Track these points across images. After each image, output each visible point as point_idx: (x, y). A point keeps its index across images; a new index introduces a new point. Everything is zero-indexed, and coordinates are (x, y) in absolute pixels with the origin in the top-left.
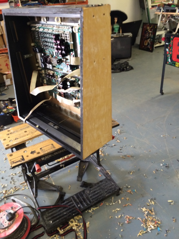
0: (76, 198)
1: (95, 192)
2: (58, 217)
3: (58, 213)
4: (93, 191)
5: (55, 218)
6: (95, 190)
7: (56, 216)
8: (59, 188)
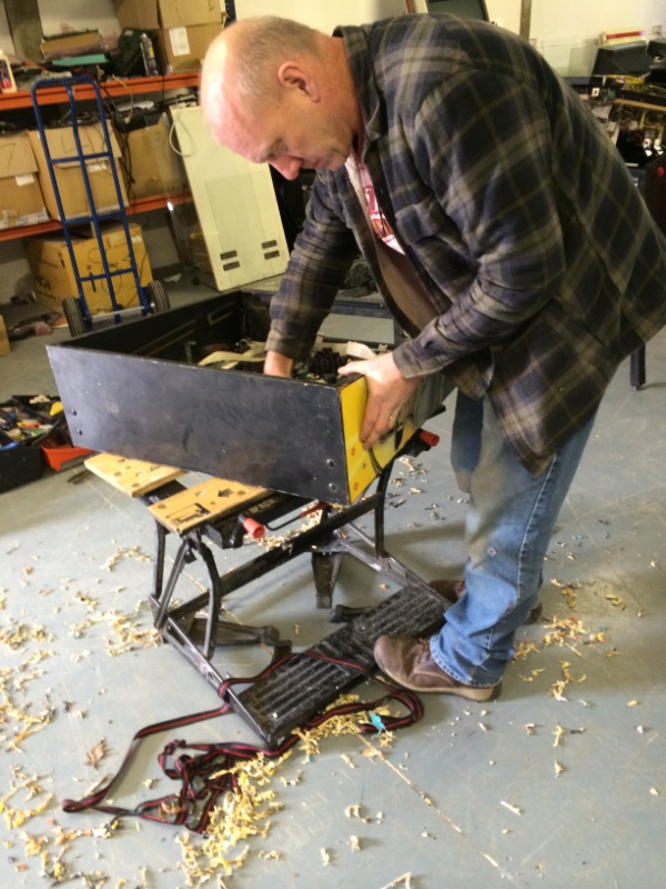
0: (329, 647)
1: (383, 625)
2: (292, 700)
3: (288, 693)
4: (378, 623)
5: (283, 707)
6: (383, 620)
7: (286, 699)
8: (269, 631)
